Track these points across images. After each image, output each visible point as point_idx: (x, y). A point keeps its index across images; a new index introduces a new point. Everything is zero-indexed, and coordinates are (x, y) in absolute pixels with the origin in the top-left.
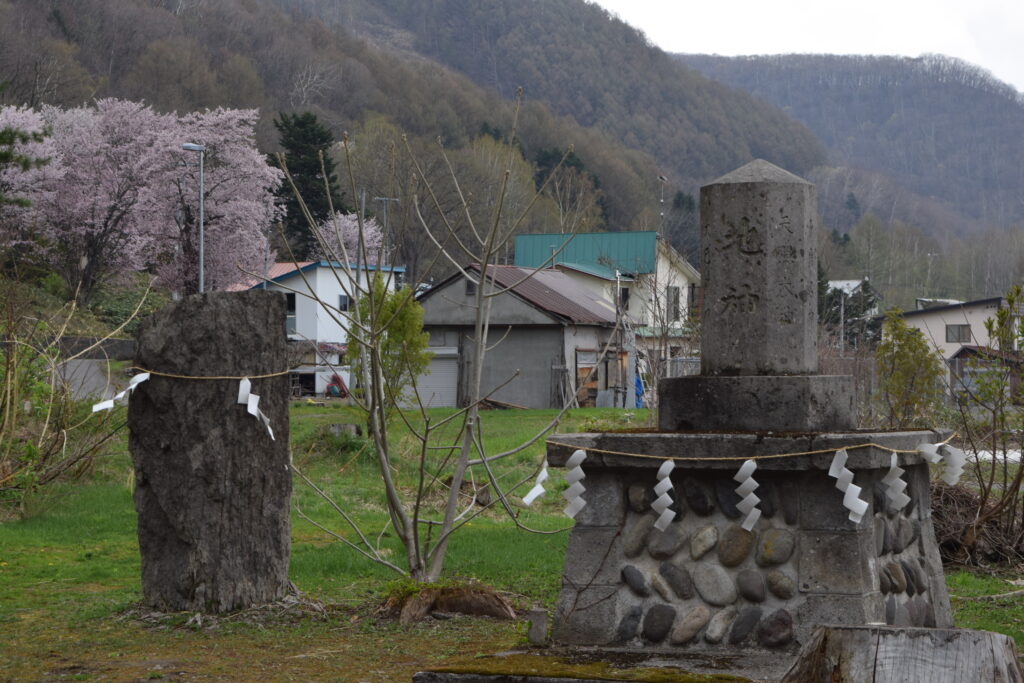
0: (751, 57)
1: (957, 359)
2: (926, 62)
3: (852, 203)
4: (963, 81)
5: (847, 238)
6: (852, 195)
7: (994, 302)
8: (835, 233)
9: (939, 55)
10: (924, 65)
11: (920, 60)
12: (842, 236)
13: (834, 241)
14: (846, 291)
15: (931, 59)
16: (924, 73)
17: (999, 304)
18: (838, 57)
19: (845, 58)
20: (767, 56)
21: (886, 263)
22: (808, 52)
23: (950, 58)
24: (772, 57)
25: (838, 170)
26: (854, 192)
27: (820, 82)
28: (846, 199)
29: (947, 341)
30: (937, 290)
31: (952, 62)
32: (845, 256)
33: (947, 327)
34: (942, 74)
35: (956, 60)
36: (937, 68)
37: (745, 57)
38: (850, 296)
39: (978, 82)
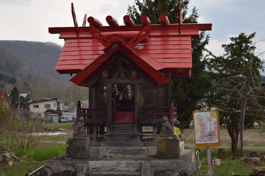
0: (7, 40)
1: (46, 112)
2: (48, 44)
3: (30, 76)
4: (56, 48)
5: (27, 84)
6: (30, 74)
7: (56, 99)
8: (25, 83)
9: (51, 42)
10: (47, 44)
11: (47, 43)
12: (26, 83)
13: (24, 85)
14: (24, 96)
15: (49, 43)
16: (48, 46)
17: (57, 100)
18: (27, 41)
19: (29, 42)
20: (10, 41)
21: (36, 90)
22: (20, 40)
23: (53, 43)
24: (12, 41)
25: (27, 68)
26: (30, 73)
27: (23, 47)
28: (28, 75)
29: (45, 108)
30: (48, 96)
31: (54, 44)
32: (27, 88)
33: (45, 105)
34: (52, 47)
35: (55, 43)
36: (50, 45)
37: (5, 41)
38: (25, 97)
39: (60, 49)
